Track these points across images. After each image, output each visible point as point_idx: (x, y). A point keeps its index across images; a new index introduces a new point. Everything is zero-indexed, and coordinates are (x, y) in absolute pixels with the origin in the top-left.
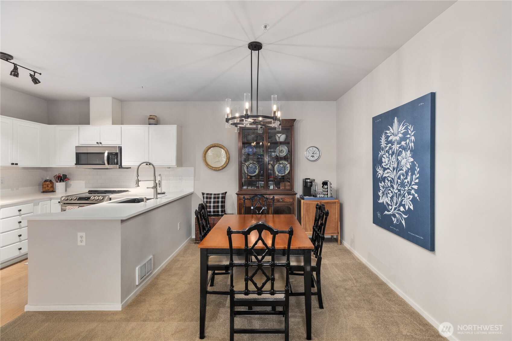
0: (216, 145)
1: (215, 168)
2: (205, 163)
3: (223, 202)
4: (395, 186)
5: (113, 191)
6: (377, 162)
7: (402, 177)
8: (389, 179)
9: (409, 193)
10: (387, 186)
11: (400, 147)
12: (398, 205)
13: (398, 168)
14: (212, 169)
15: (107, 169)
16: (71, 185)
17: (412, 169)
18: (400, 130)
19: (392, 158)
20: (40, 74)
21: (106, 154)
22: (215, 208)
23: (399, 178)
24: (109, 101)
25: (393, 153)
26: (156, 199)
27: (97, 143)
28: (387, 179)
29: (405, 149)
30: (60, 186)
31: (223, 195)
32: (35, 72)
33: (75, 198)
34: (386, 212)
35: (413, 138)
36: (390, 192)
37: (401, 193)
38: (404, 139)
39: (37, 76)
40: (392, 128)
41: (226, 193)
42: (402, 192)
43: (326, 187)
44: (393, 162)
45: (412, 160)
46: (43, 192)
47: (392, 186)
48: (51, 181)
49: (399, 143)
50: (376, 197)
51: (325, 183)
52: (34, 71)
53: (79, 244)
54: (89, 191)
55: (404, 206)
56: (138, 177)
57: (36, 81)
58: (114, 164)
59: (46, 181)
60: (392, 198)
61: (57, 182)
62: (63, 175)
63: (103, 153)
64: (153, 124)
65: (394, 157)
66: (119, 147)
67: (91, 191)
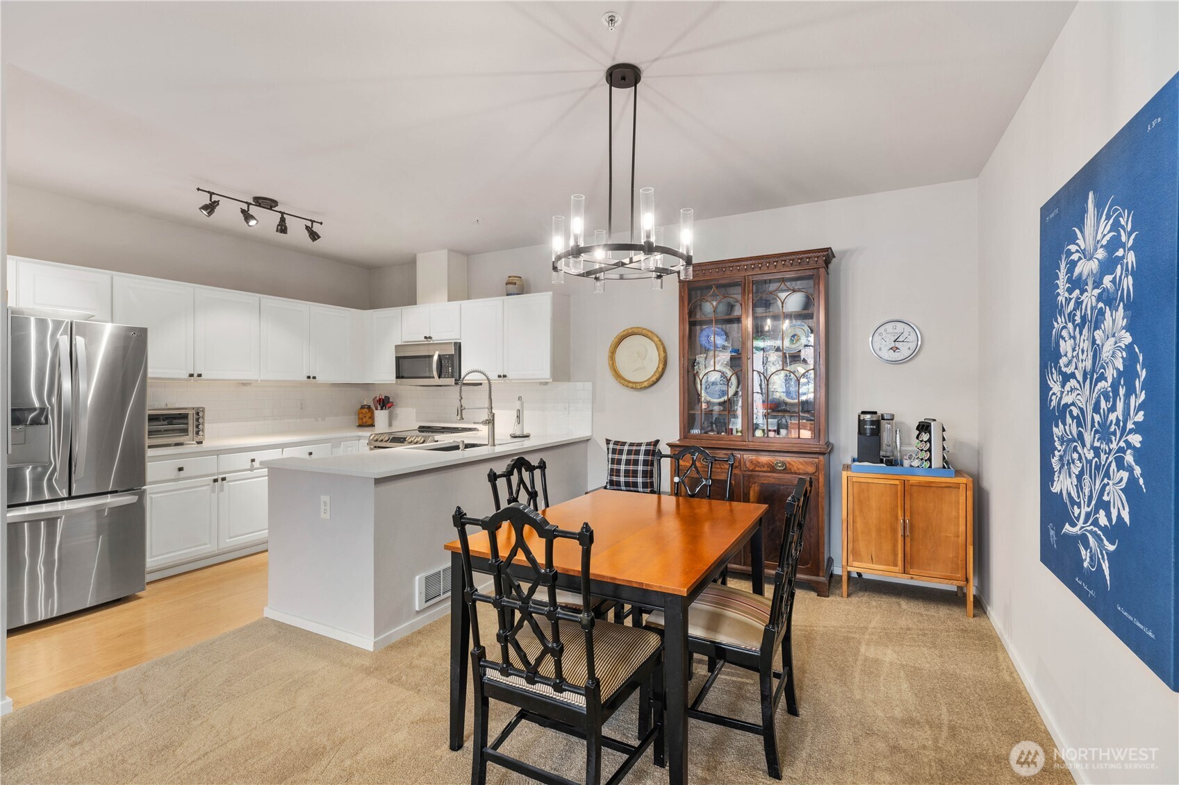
0: (636, 331)
4: (1088, 438)
5: (455, 428)
6: (1049, 355)
7: (1103, 404)
8: (1075, 412)
9: (1120, 464)
10: (1070, 437)
11: (1099, 298)
12: (1093, 503)
13: (1093, 375)
14: (627, 387)
15: (440, 386)
16: (397, 414)
17: (1128, 374)
18: (1099, 237)
19: (1082, 337)
20: (321, 223)
21: (436, 358)
22: (629, 477)
23: (1096, 409)
24: (443, 255)
25: (1084, 318)
26: (493, 447)
27: (426, 338)
28: (1071, 412)
29: (1110, 301)
30: (381, 416)
31: (649, 448)
32: (313, 222)
33: (386, 439)
34: (1068, 528)
35: (1131, 258)
36: (1075, 456)
37: (1100, 463)
38: (1108, 266)
39: (316, 228)
40: (1082, 232)
41: (657, 441)
42: (1103, 457)
43: (925, 437)
44: (1083, 351)
45: (1128, 339)
46: (360, 426)
47: (1080, 435)
48: (369, 407)
49: (1097, 284)
50: (1047, 475)
51: (924, 427)
52: (311, 220)
53: (322, 515)
54: (420, 427)
55: (1106, 506)
56: (460, 400)
57: (314, 236)
58: (448, 377)
59: (363, 407)
60: (1080, 477)
61: (377, 409)
62: (385, 397)
63: (431, 357)
64: (514, 294)
65: (1087, 334)
66: (455, 343)
67: (423, 427)
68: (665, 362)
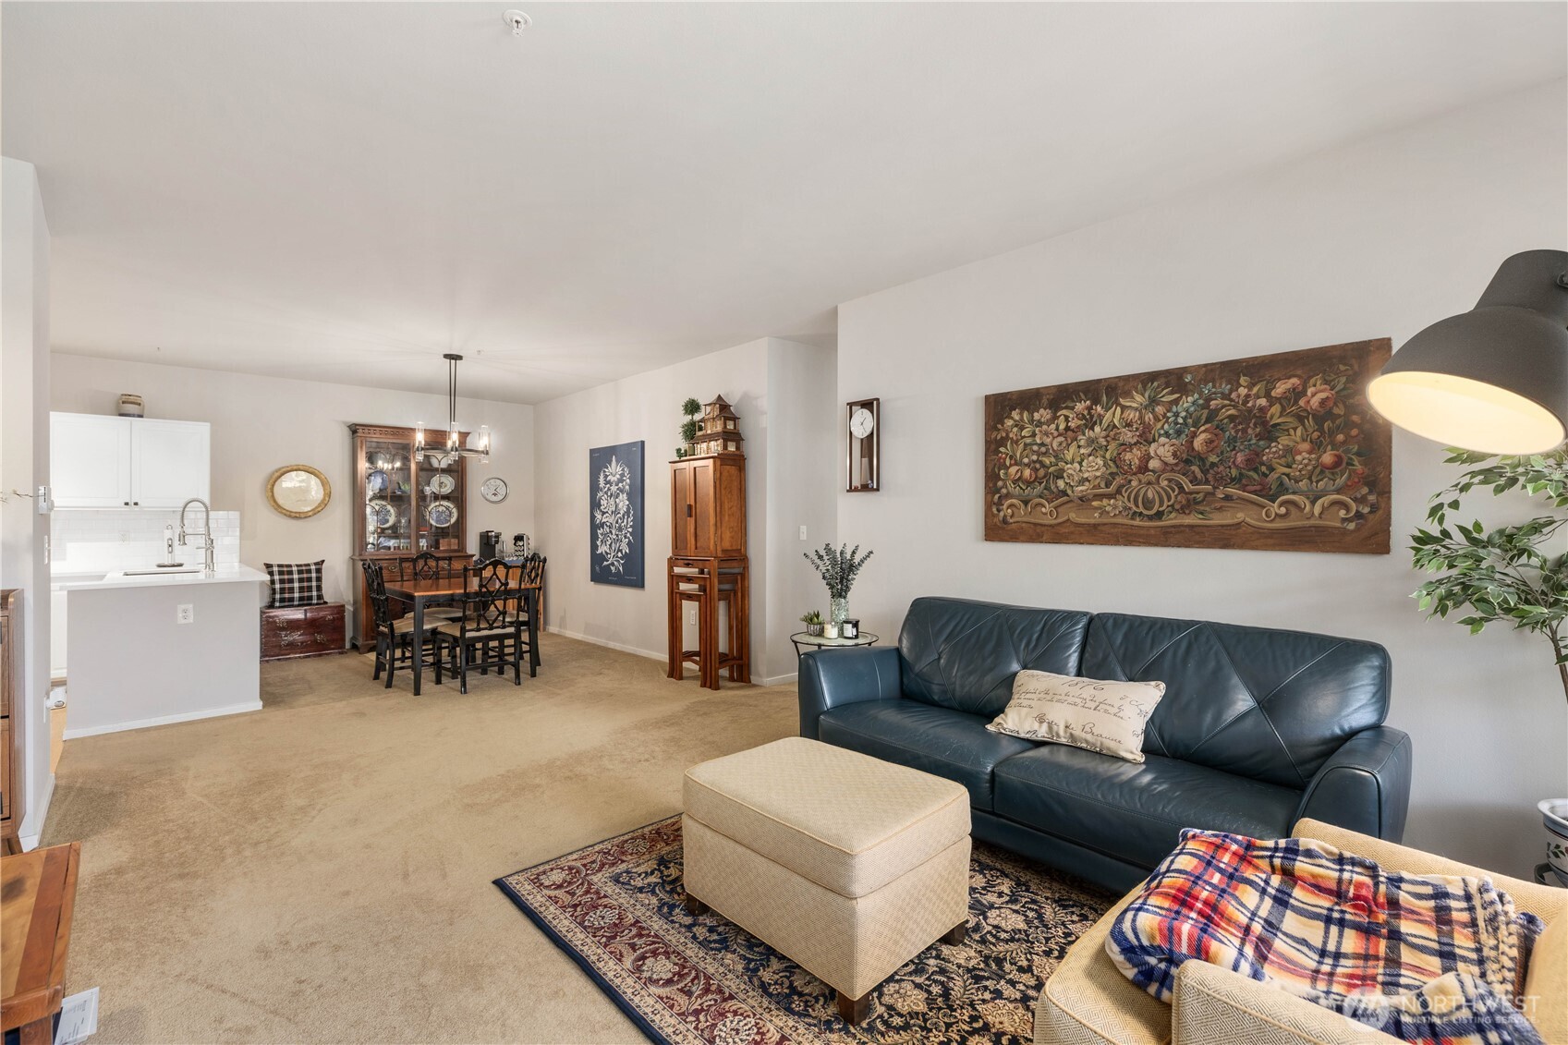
0: (301, 468)
1: (296, 513)
2: (273, 504)
3: (319, 579)
4: (614, 532)
6: (595, 505)
7: (620, 521)
8: (607, 524)
9: (625, 537)
10: (604, 533)
11: (618, 489)
12: (616, 551)
13: (615, 512)
14: (288, 516)
17: (628, 512)
18: (617, 470)
19: (610, 500)
23: (617, 522)
25: (611, 494)
28: (605, 525)
29: (622, 491)
31: (318, 567)
34: (605, 563)
35: (628, 481)
36: (608, 538)
37: (619, 539)
38: (621, 480)
40: (610, 466)
41: (323, 561)
42: (620, 537)
43: (521, 543)
44: (611, 505)
45: (627, 503)
47: (611, 532)
49: (617, 485)
50: (594, 547)
51: (519, 538)
53: (181, 621)
55: (621, 551)
60: (610, 545)
64: (133, 416)
65: (612, 499)
68: (328, 495)
